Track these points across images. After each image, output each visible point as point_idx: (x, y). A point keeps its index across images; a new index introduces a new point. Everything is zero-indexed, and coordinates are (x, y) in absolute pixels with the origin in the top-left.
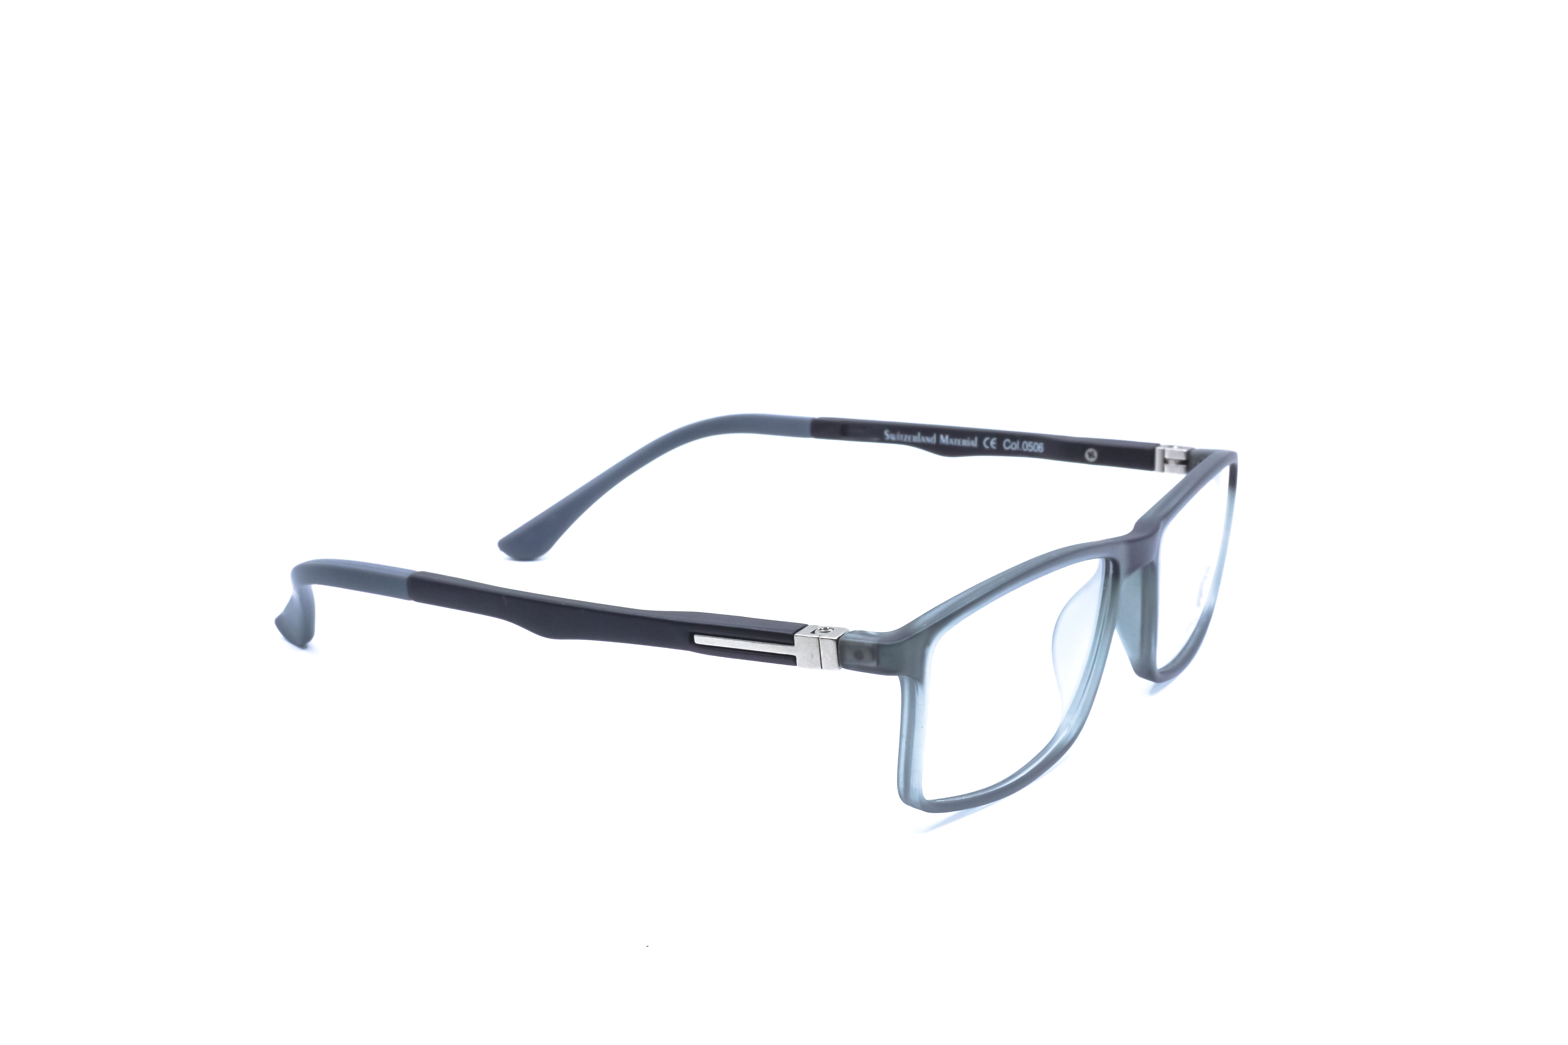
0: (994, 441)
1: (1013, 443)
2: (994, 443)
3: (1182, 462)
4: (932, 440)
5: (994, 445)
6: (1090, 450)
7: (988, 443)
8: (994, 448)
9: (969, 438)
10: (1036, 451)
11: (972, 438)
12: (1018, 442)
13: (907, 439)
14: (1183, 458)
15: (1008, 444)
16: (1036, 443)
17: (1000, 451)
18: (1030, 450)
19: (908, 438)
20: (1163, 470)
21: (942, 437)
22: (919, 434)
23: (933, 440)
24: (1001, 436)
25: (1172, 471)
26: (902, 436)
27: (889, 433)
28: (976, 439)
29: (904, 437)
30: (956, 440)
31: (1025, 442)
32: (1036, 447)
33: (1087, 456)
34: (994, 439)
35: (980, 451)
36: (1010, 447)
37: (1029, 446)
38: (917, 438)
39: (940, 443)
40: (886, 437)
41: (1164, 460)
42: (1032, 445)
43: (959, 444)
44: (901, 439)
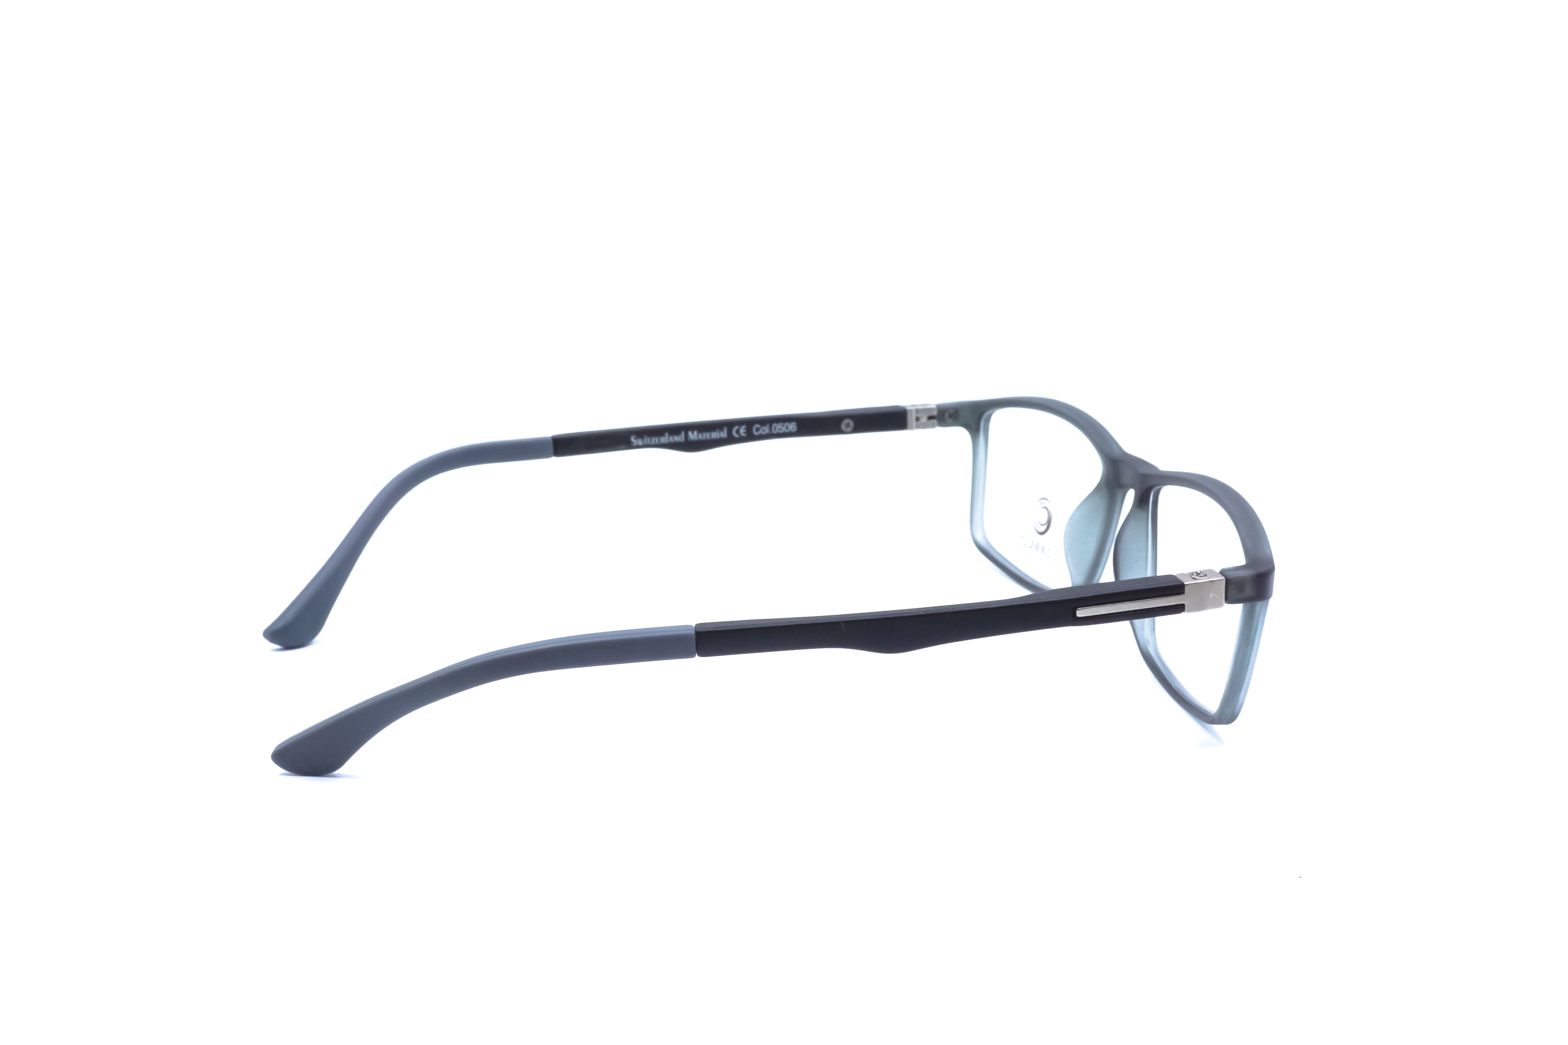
0: (744, 429)
1: (764, 428)
2: (744, 431)
3: (931, 418)
4: (680, 438)
5: (744, 433)
6: (846, 421)
7: (738, 432)
8: (744, 435)
9: (717, 430)
10: (787, 431)
11: (721, 430)
12: (768, 426)
13: (655, 442)
14: (935, 413)
15: (757, 430)
16: (787, 424)
17: (750, 437)
18: (781, 432)
19: (655, 440)
20: (916, 427)
21: (690, 433)
22: (667, 434)
23: (682, 438)
24: (749, 423)
25: (925, 426)
26: (649, 439)
27: (635, 439)
28: (725, 430)
29: (651, 440)
30: (704, 434)
31: (775, 425)
32: (787, 428)
33: (843, 427)
34: (744, 427)
35: (729, 440)
36: (761, 432)
37: (779, 427)
38: (665, 439)
39: (689, 439)
40: (633, 443)
41: (917, 419)
42: (783, 426)
43: (708, 437)
44: (649, 443)
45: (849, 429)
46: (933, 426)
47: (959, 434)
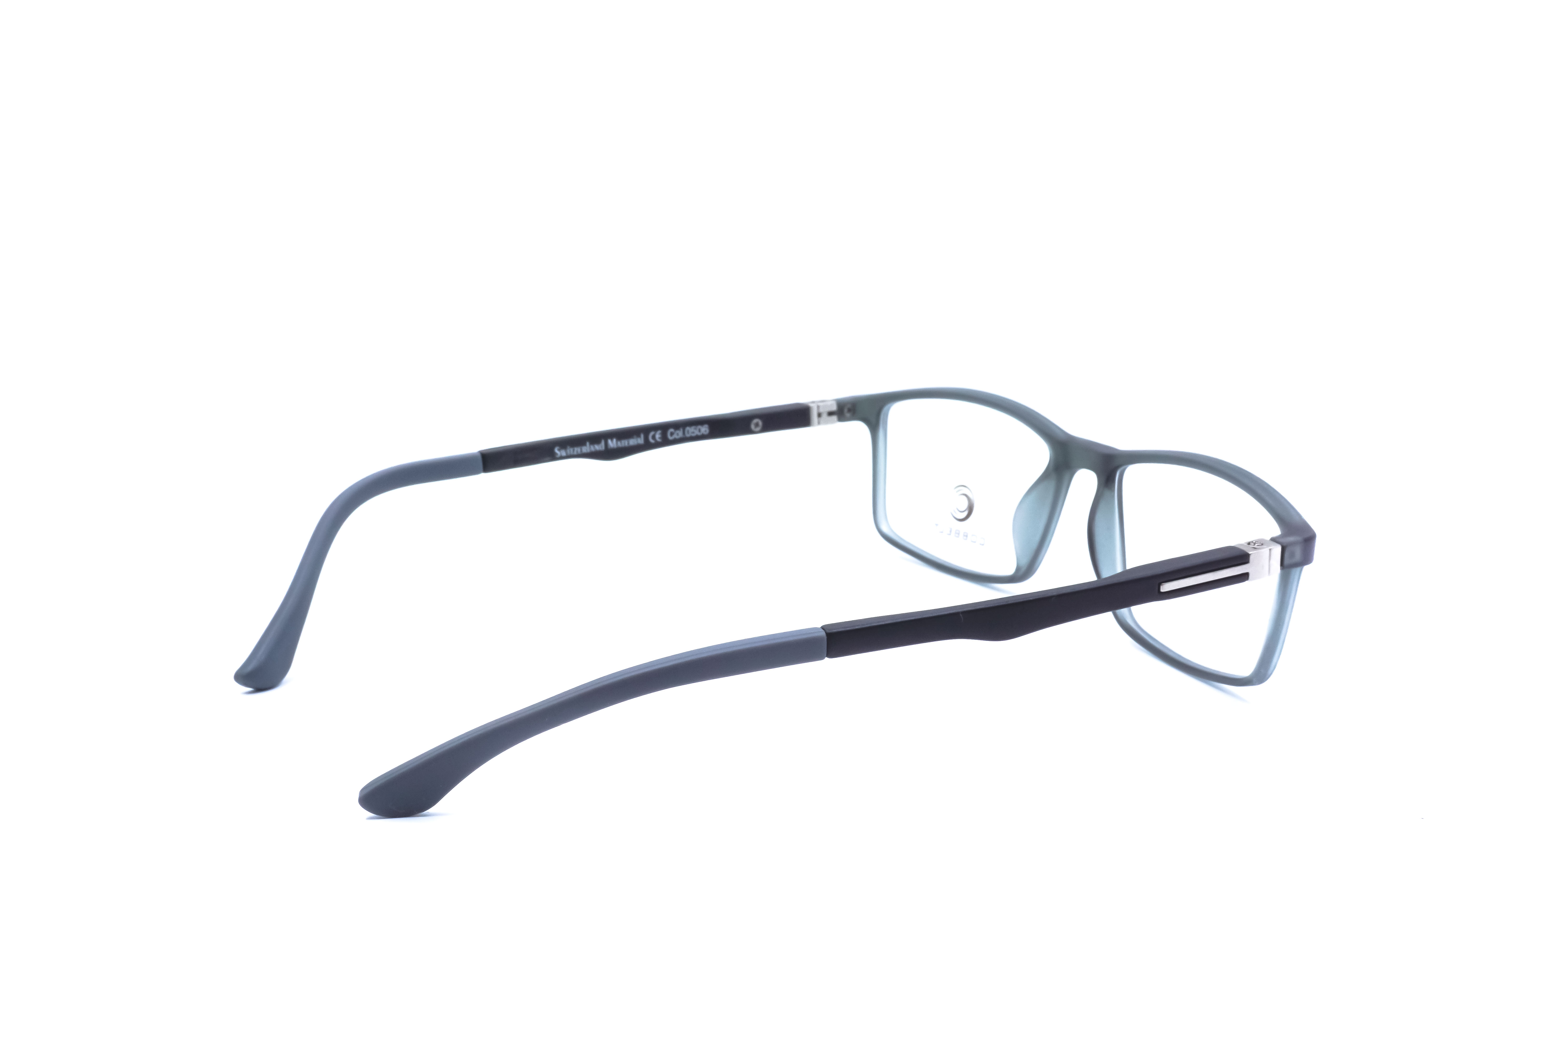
0: (659, 434)
1: (678, 432)
2: (660, 436)
3: (831, 414)
4: (600, 447)
5: (660, 438)
6: (756, 421)
7: (654, 437)
8: (659, 440)
9: (635, 436)
10: (699, 434)
11: (639, 436)
12: (681, 430)
13: (577, 452)
14: (835, 408)
15: (672, 434)
16: (699, 427)
17: (665, 442)
18: (693, 435)
19: (577, 450)
20: (819, 423)
21: (609, 441)
22: (588, 444)
23: (602, 447)
24: (664, 428)
25: (826, 423)
26: (572, 450)
27: (559, 450)
28: (642, 436)
29: (574, 450)
30: (623, 441)
31: (688, 428)
32: (700, 431)
33: (753, 427)
34: (659, 432)
35: (647, 446)
36: (675, 436)
37: (691, 431)
38: (587, 449)
39: (609, 447)
40: (557, 454)
41: (819, 415)
42: (695, 429)
43: (626, 444)
44: (572, 453)
45: (758, 429)
46: (832, 422)
47: (858, 429)
